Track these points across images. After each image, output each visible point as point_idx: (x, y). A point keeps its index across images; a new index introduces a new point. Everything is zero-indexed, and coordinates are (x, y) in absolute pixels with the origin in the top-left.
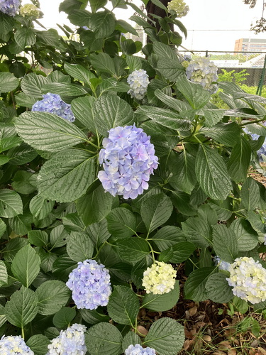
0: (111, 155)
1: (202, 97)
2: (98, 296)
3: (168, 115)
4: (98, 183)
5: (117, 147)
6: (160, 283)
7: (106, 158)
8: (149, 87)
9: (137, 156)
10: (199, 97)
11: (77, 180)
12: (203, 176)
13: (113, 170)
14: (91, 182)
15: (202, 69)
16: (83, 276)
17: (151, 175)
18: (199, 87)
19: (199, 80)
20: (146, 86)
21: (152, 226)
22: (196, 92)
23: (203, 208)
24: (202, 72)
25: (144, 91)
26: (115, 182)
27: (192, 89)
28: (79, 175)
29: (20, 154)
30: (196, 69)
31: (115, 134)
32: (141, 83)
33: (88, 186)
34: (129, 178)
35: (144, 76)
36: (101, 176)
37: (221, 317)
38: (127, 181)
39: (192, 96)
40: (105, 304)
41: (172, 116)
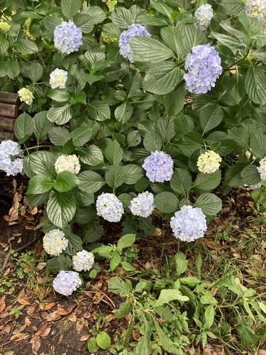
0: (195, 62)
1: (256, 27)
2: (165, 172)
3: (230, 39)
4: (183, 82)
5: (199, 57)
6: (210, 164)
7: (191, 64)
8: (212, 20)
9: (211, 63)
10: (254, 27)
11: (168, 81)
12: (249, 86)
13: (194, 72)
14: (177, 82)
15: (259, 5)
16: (155, 159)
17: (217, 79)
18: (255, 19)
19: (256, 14)
20: (210, 19)
21: (206, 129)
22: (252, 23)
23: (246, 123)
24: (258, 7)
25: (208, 23)
26: (195, 80)
27: (250, 21)
28: (170, 78)
29: (108, 74)
30: (254, 4)
31: (197, 50)
32: (206, 16)
33: (176, 85)
34: (204, 78)
35: (209, 10)
36: (186, 77)
37: (248, 214)
38: (203, 79)
39: (249, 26)
40: (169, 180)
41: (233, 41)
